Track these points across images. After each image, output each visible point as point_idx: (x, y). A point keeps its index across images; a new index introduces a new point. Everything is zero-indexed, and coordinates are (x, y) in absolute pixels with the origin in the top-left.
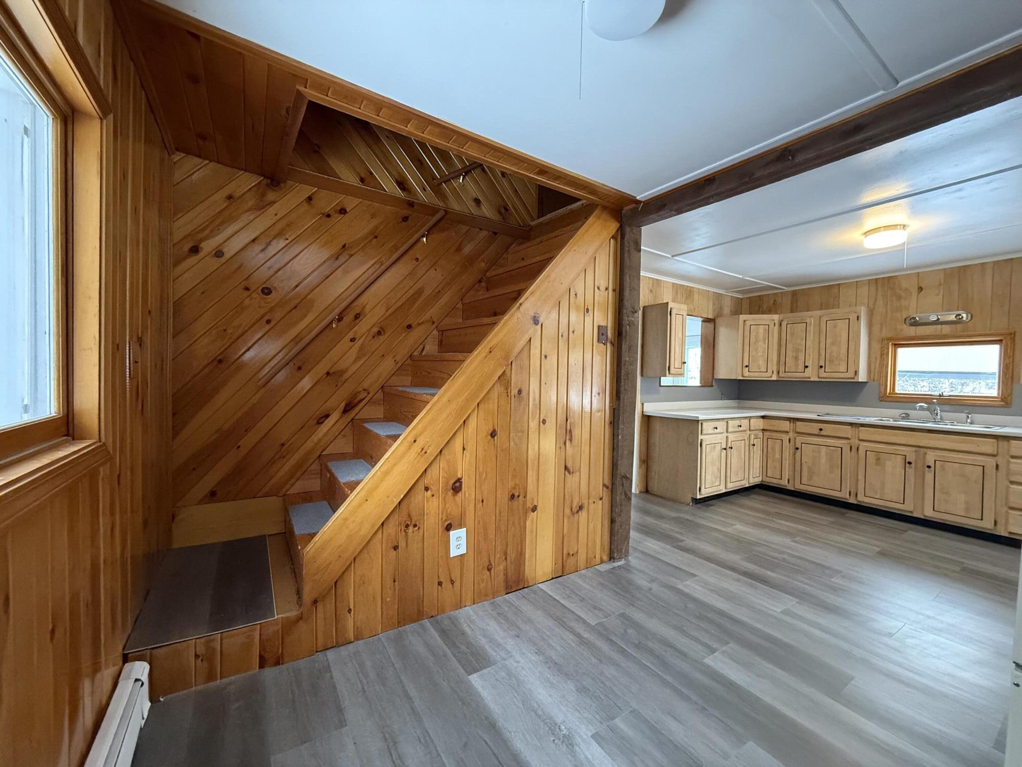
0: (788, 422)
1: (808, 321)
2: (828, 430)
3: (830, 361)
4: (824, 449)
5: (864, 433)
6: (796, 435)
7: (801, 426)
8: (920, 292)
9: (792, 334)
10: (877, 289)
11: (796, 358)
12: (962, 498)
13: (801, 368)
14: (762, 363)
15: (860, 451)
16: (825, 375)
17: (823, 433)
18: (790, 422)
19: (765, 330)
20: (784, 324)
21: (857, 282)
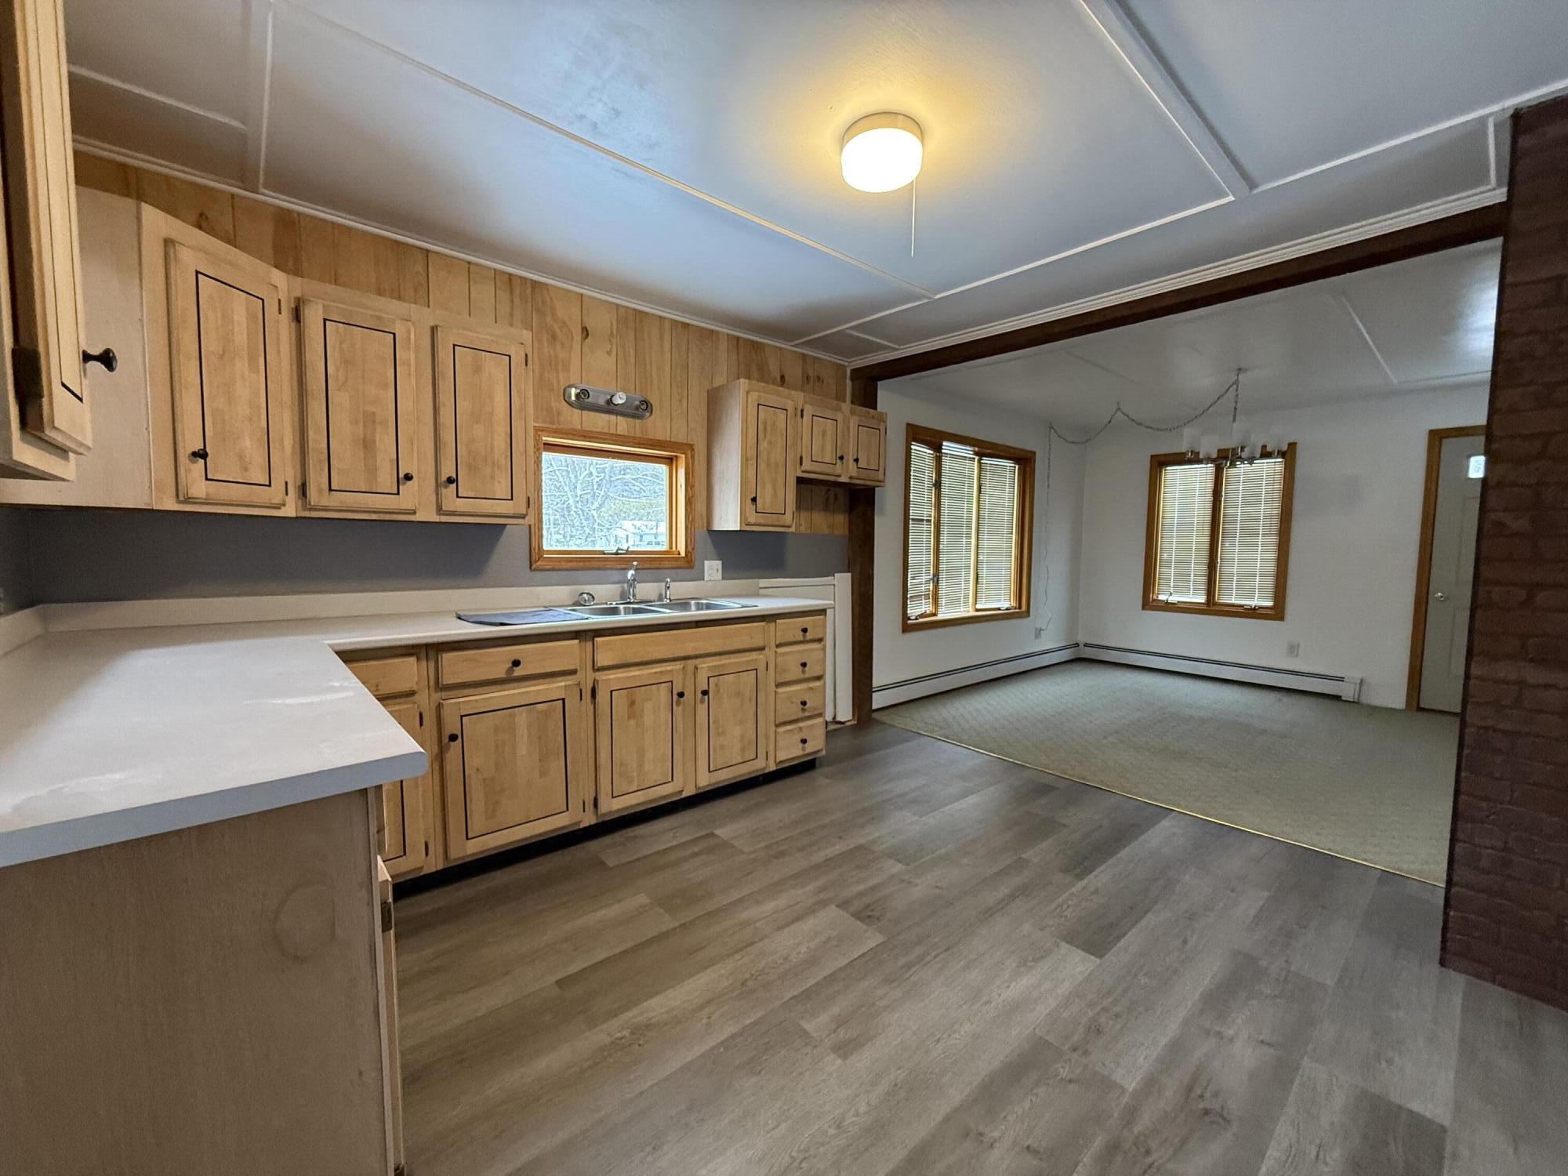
0: (413, 659)
1: (399, 329)
2: (534, 658)
3: (469, 466)
4: (522, 716)
5: (608, 651)
6: (437, 696)
7: (455, 667)
8: (585, 339)
9: (347, 362)
10: (512, 302)
11: (367, 445)
12: (737, 731)
13: (387, 480)
14: (250, 446)
15: (599, 698)
16: (461, 505)
17: (518, 672)
18: (418, 659)
19: (251, 317)
20: (313, 316)
21: (469, 263)
